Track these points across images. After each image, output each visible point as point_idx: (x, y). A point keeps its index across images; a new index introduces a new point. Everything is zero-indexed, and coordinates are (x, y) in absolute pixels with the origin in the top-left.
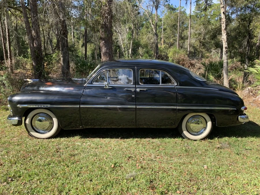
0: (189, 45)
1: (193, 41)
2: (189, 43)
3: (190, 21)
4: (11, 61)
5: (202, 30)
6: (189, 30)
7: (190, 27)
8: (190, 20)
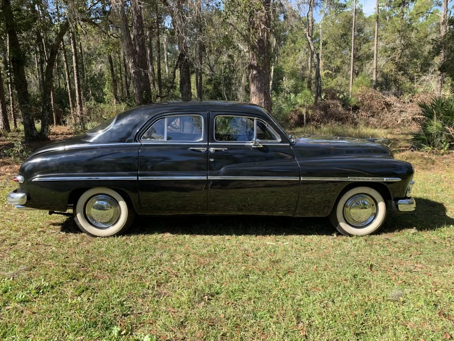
0: (375, 70)
1: (382, 62)
2: (375, 67)
3: (376, 27)
4: (81, 110)
5: (398, 42)
6: (376, 44)
7: (377, 38)
8: (377, 24)
